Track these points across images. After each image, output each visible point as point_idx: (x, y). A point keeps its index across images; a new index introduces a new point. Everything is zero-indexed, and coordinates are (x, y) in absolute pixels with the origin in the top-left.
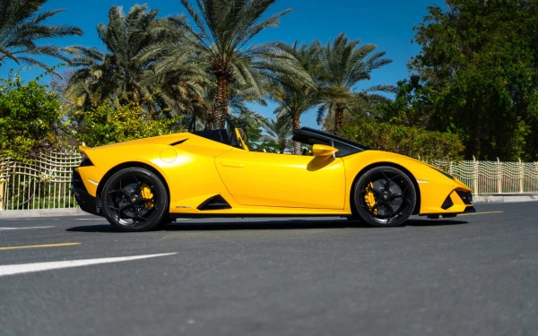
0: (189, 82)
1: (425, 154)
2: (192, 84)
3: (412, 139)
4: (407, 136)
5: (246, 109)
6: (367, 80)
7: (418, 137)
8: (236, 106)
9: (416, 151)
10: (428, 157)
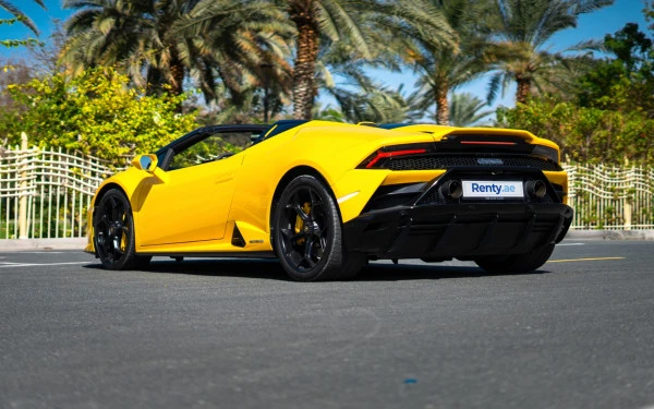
0: (262, 34)
1: (638, 156)
2: (267, 36)
3: (613, 130)
4: (604, 127)
5: (366, 78)
6: (570, 28)
7: (624, 128)
8: (350, 74)
9: (621, 150)
10: (641, 160)
